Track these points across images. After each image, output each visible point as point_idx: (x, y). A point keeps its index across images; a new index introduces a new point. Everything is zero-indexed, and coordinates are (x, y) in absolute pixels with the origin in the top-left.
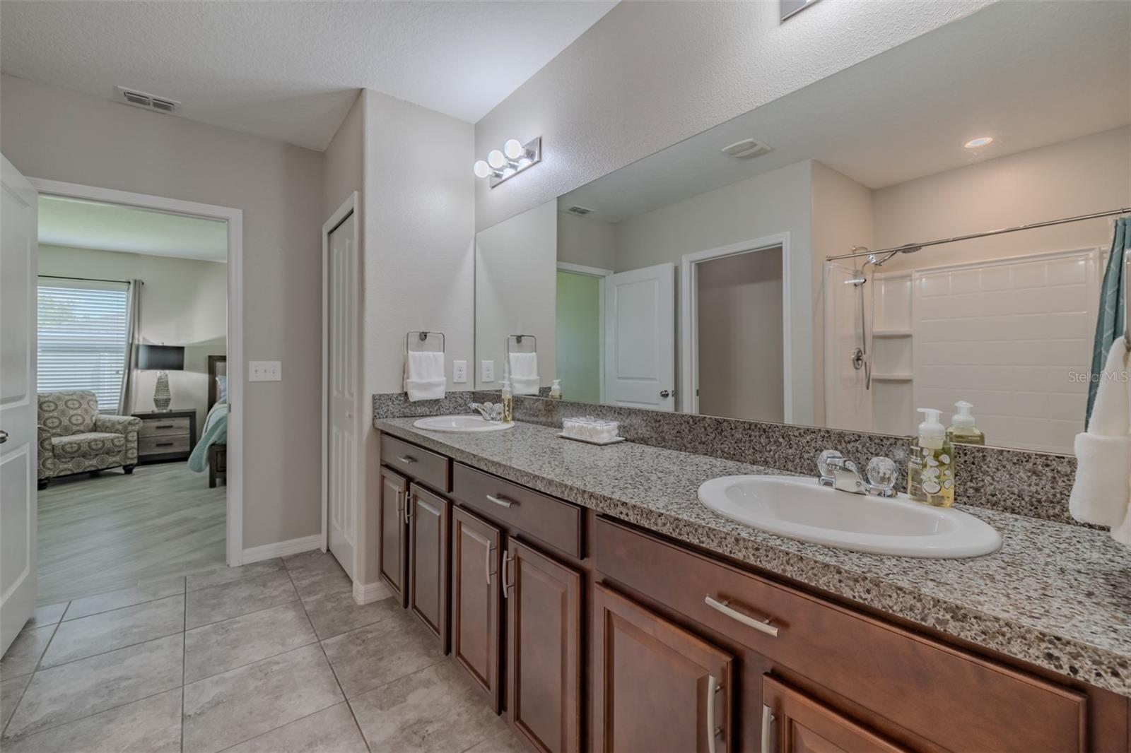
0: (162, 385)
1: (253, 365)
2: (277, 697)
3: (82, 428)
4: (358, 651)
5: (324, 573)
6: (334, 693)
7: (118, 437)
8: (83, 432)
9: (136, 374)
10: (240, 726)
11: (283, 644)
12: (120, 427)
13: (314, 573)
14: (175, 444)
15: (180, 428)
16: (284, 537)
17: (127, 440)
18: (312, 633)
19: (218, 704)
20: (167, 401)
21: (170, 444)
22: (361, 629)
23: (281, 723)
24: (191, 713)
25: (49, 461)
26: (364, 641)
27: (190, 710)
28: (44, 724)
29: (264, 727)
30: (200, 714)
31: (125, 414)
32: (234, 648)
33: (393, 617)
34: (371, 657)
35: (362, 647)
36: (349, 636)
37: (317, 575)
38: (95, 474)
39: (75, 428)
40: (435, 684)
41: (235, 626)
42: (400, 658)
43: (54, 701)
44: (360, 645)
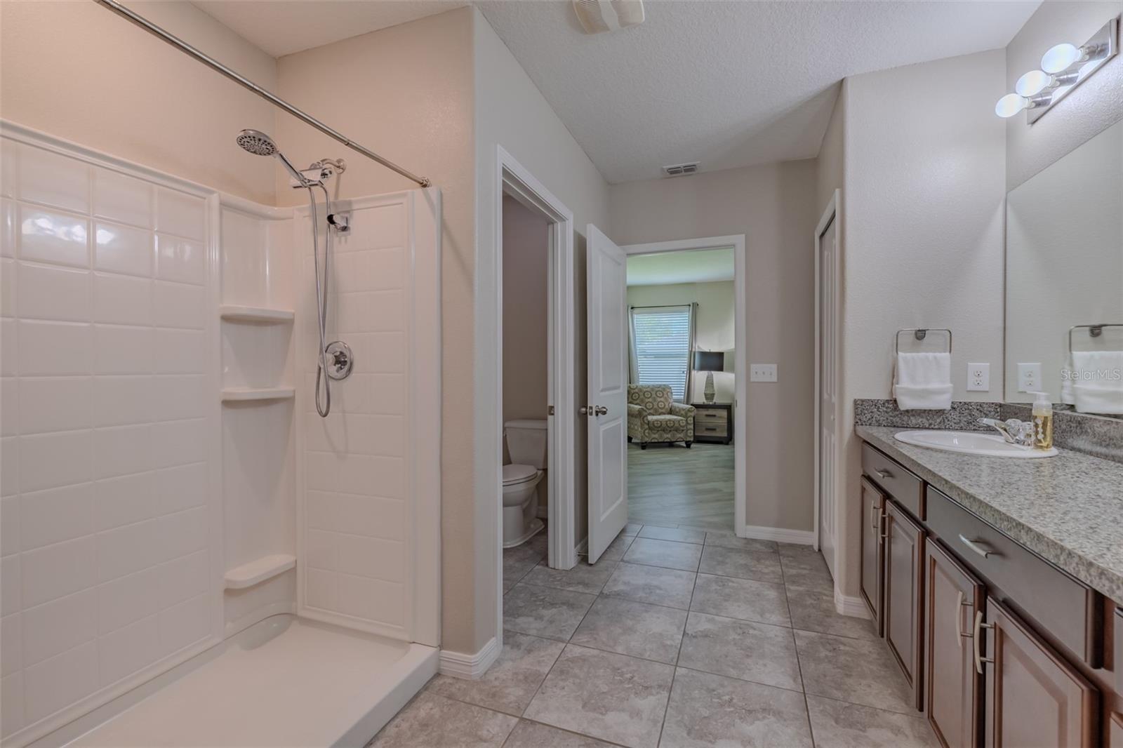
0: (710, 383)
1: (754, 367)
2: (747, 655)
3: (663, 411)
4: (827, 656)
5: (811, 569)
6: (795, 680)
7: (682, 420)
8: (664, 414)
9: (694, 373)
10: (717, 661)
11: (761, 616)
12: (683, 412)
13: (802, 566)
14: (718, 430)
15: (720, 417)
16: (780, 524)
17: (687, 423)
18: (788, 618)
19: (706, 636)
20: (713, 395)
21: (714, 430)
22: (835, 637)
23: (746, 677)
24: (690, 632)
25: (647, 431)
26: (834, 649)
27: (690, 631)
28: (618, 595)
29: (733, 673)
30: (694, 637)
31: (687, 404)
32: (726, 600)
33: (872, 641)
34: (838, 668)
35: (831, 654)
36: (821, 638)
37: (805, 569)
38: (671, 445)
39: (660, 411)
40: (906, 736)
41: (730, 584)
42: (870, 686)
43: (625, 583)
44: (830, 651)
